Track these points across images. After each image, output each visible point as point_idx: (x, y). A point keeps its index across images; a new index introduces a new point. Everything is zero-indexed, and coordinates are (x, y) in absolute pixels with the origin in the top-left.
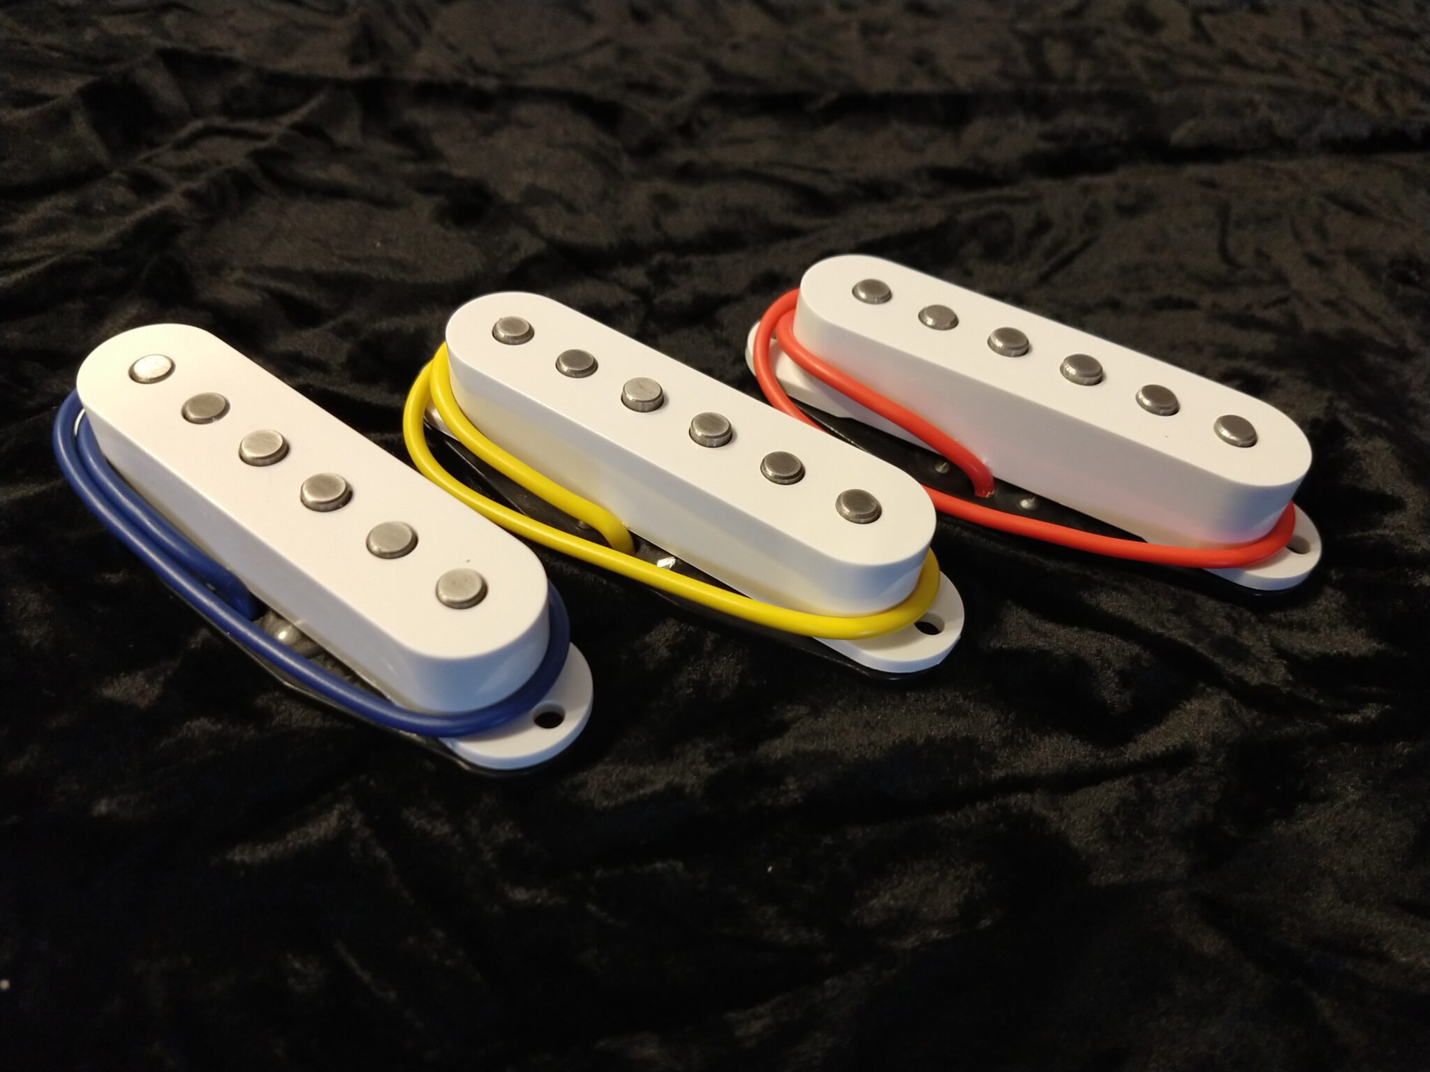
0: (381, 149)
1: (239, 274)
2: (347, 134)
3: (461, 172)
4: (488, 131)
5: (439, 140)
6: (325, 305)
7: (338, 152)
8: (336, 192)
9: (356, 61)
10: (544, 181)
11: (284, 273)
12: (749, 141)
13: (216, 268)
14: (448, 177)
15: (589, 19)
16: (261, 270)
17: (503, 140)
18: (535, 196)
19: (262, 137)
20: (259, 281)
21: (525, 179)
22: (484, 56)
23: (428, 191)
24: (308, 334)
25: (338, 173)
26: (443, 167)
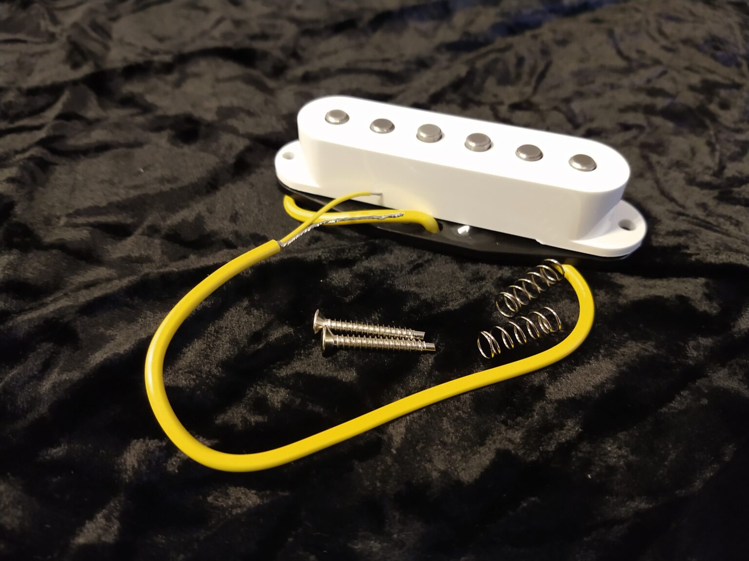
0: (116, 114)
1: (63, 221)
2: (93, 111)
3: (172, 112)
4: (178, 84)
5: (150, 98)
6: (129, 221)
7: (91, 124)
8: (102, 148)
9: (76, 66)
10: (226, 102)
11: (95, 210)
12: (336, 52)
13: (48, 221)
14: (165, 117)
15: (206, 10)
16: (78, 213)
17: (190, 87)
18: (227, 113)
19: (39, 128)
20: (80, 220)
21: (213, 104)
22: (153, 44)
23: (158, 129)
24: (129, 242)
25: (98, 135)
26: (160, 113)
